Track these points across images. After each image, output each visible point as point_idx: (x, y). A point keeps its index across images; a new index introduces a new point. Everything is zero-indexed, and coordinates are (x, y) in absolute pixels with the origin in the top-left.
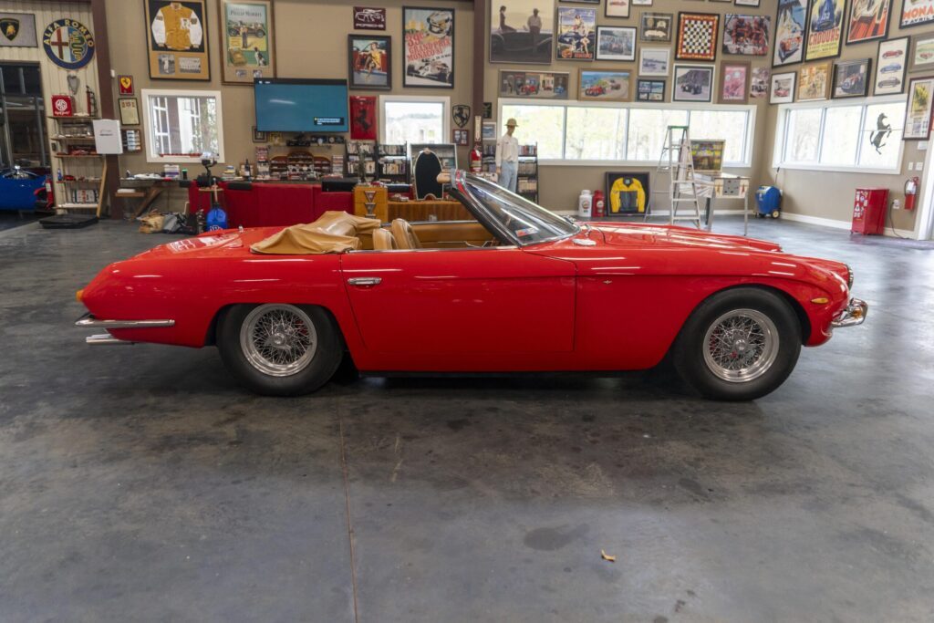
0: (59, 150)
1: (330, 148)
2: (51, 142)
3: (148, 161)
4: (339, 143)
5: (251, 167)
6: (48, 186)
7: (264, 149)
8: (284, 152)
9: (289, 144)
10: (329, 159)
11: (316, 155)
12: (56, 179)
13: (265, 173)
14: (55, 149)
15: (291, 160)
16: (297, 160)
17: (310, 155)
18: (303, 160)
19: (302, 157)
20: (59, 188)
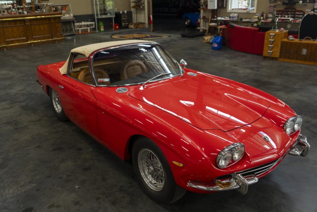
0: (203, 7)
1: (306, 5)
2: (202, 4)
3: (228, 11)
4: (312, 3)
5: (265, 15)
6: (199, 20)
7: (273, 7)
8: (282, 8)
9: (284, 4)
10: (304, 11)
11: (299, 9)
12: (201, 18)
13: (271, 18)
14: (202, 6)
15: (285, 12)
16: (288, 12)
17: (295, 9)
18: (291, 12)
19: (290, 10)
20: (202, 20)
